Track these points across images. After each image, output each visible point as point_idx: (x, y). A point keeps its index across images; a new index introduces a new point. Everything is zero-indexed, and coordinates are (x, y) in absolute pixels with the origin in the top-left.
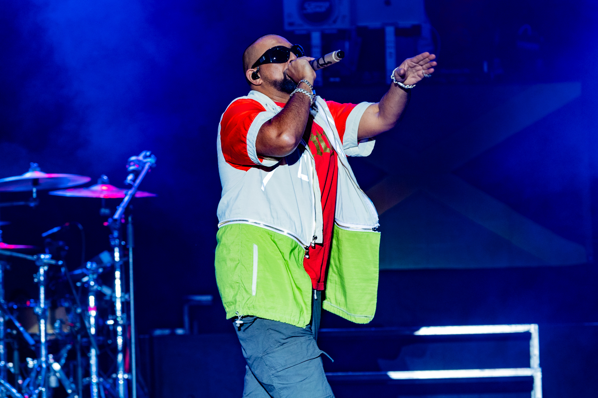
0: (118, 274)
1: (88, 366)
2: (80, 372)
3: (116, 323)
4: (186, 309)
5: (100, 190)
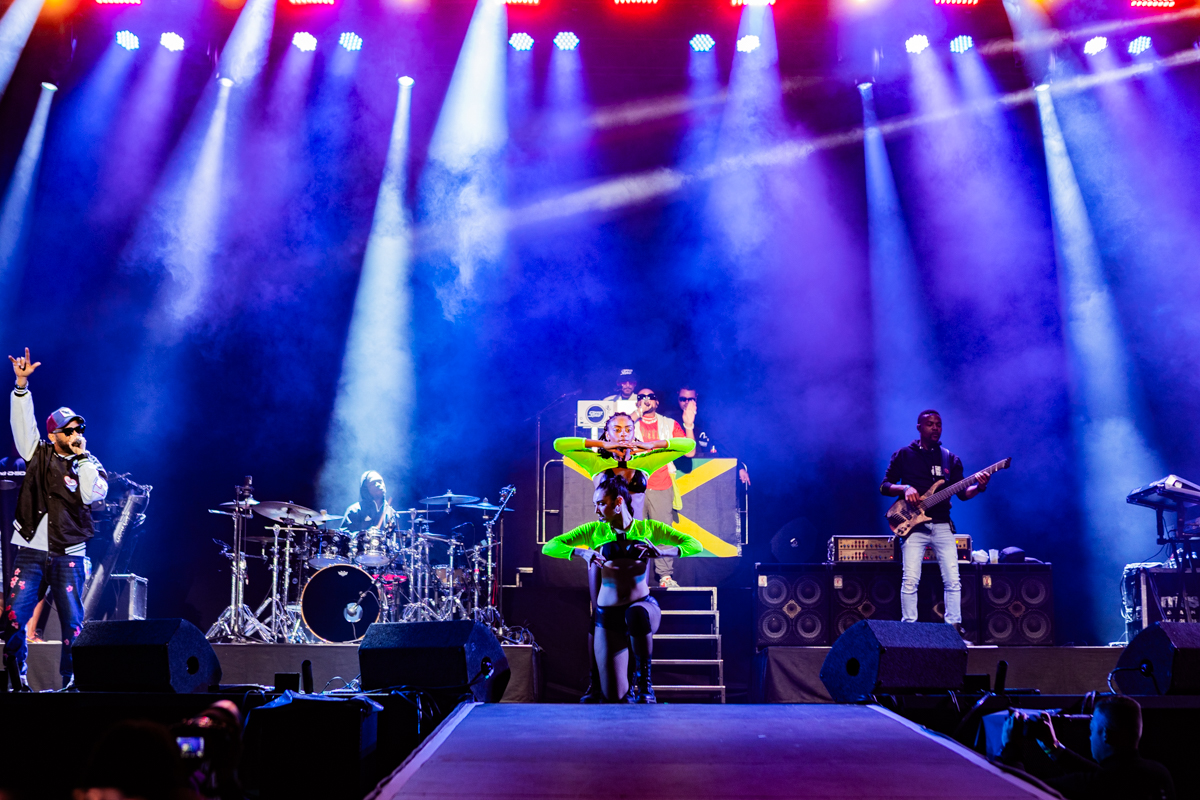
0: (490, 553)
1: (473, 601)
2: (470, 604)
3: (487, 578)
4: (518, 576)
5: (485, 505)
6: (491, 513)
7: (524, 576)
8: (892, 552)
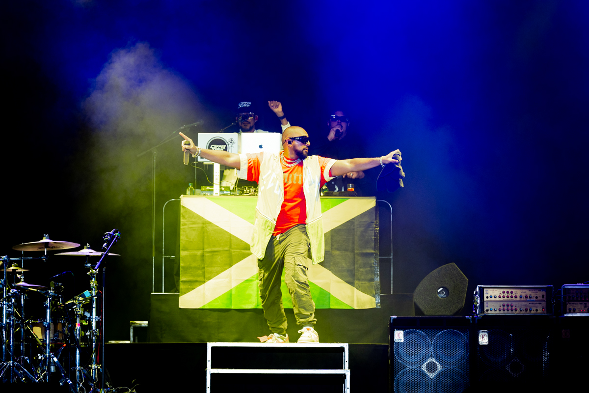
0: (94, 305)
2: (70, 363)
3: (91, 334)
6: (93, 260)
7: (139, 330)
8: (544, 304)
